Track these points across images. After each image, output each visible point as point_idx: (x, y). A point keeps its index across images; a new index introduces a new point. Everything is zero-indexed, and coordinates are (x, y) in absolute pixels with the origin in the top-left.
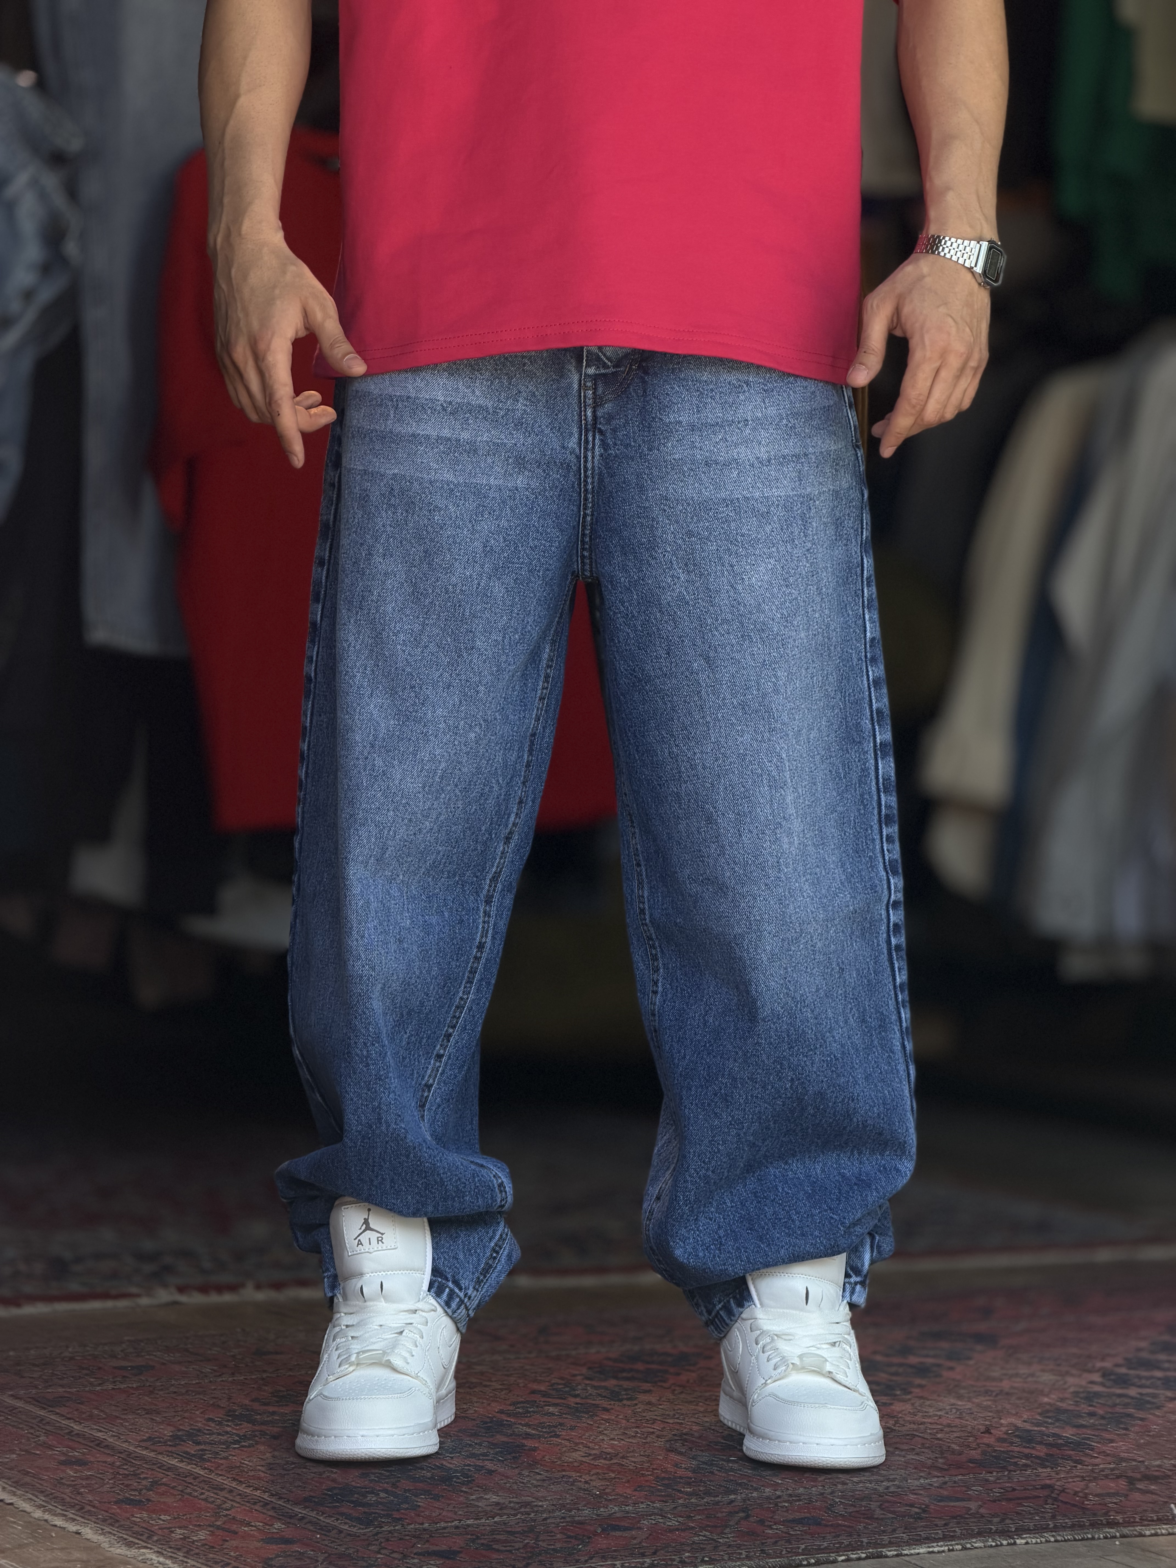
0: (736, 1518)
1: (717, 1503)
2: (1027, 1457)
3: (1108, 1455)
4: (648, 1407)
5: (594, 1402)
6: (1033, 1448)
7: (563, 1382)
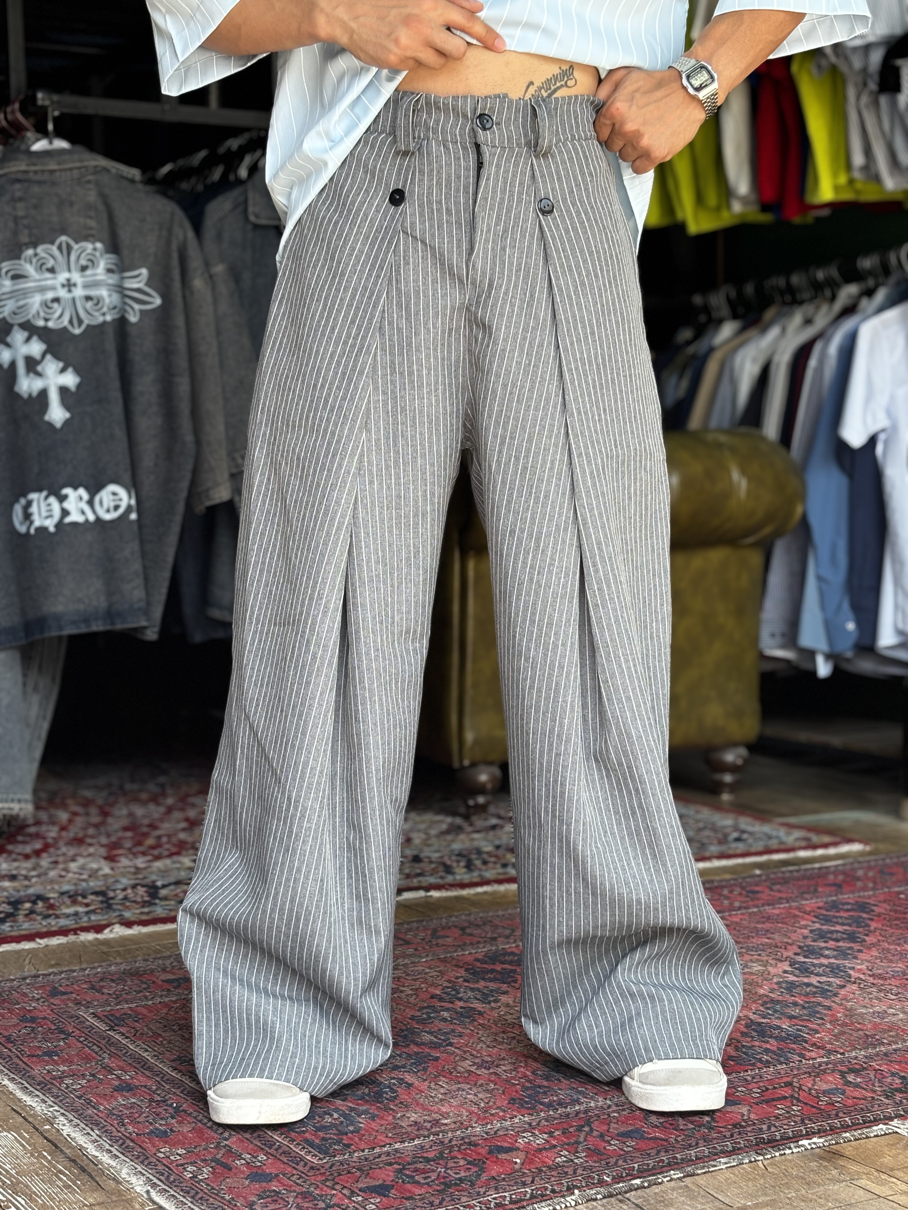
0: (584, 1133)
1: (567, 1115)
2: (767, 1051)
3: (819, 1048)
4: (507, 1009)
5: (472, 1006)
6: (768, 1042)
7: (450, 985)
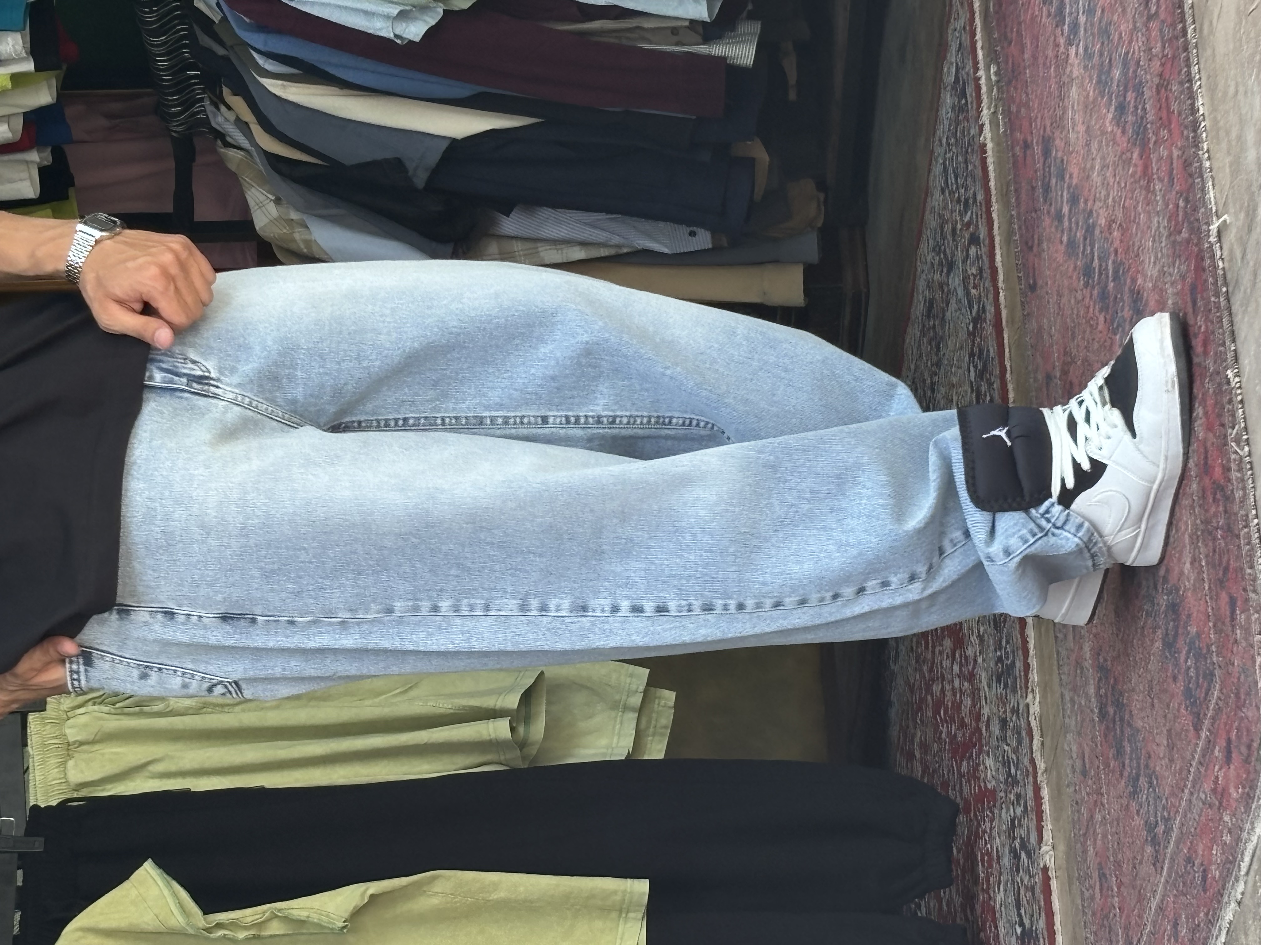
3: (1131, 39)
6: (1129, 103)
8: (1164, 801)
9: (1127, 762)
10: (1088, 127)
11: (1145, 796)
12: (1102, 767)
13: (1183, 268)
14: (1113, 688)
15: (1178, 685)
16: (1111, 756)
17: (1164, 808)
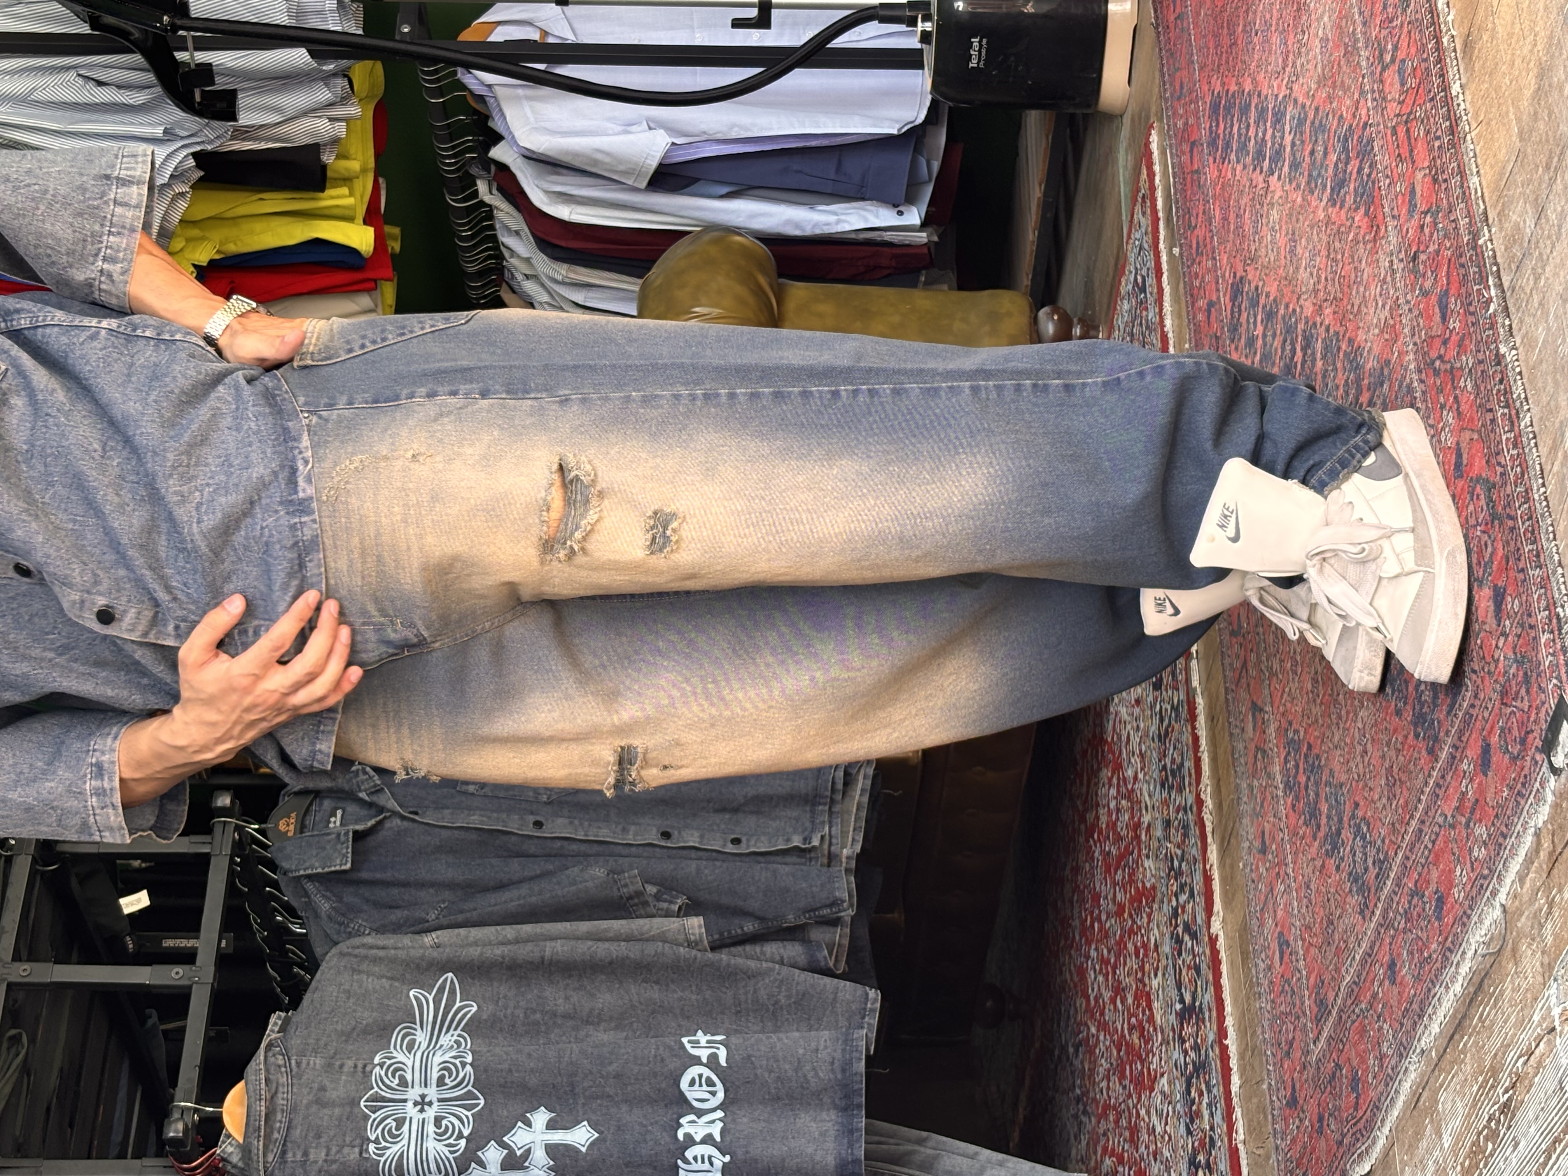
2: (1360, 170)
8: (1379, 842)
9: (1324, 820)
10: (1293, 234)
11: (1348, 848)
12: (1287, 838)
13: (1428, 284)
14: (1306, 756)
15: (1405, 714)
16: (1301, 822)
17: (1378, 851)
